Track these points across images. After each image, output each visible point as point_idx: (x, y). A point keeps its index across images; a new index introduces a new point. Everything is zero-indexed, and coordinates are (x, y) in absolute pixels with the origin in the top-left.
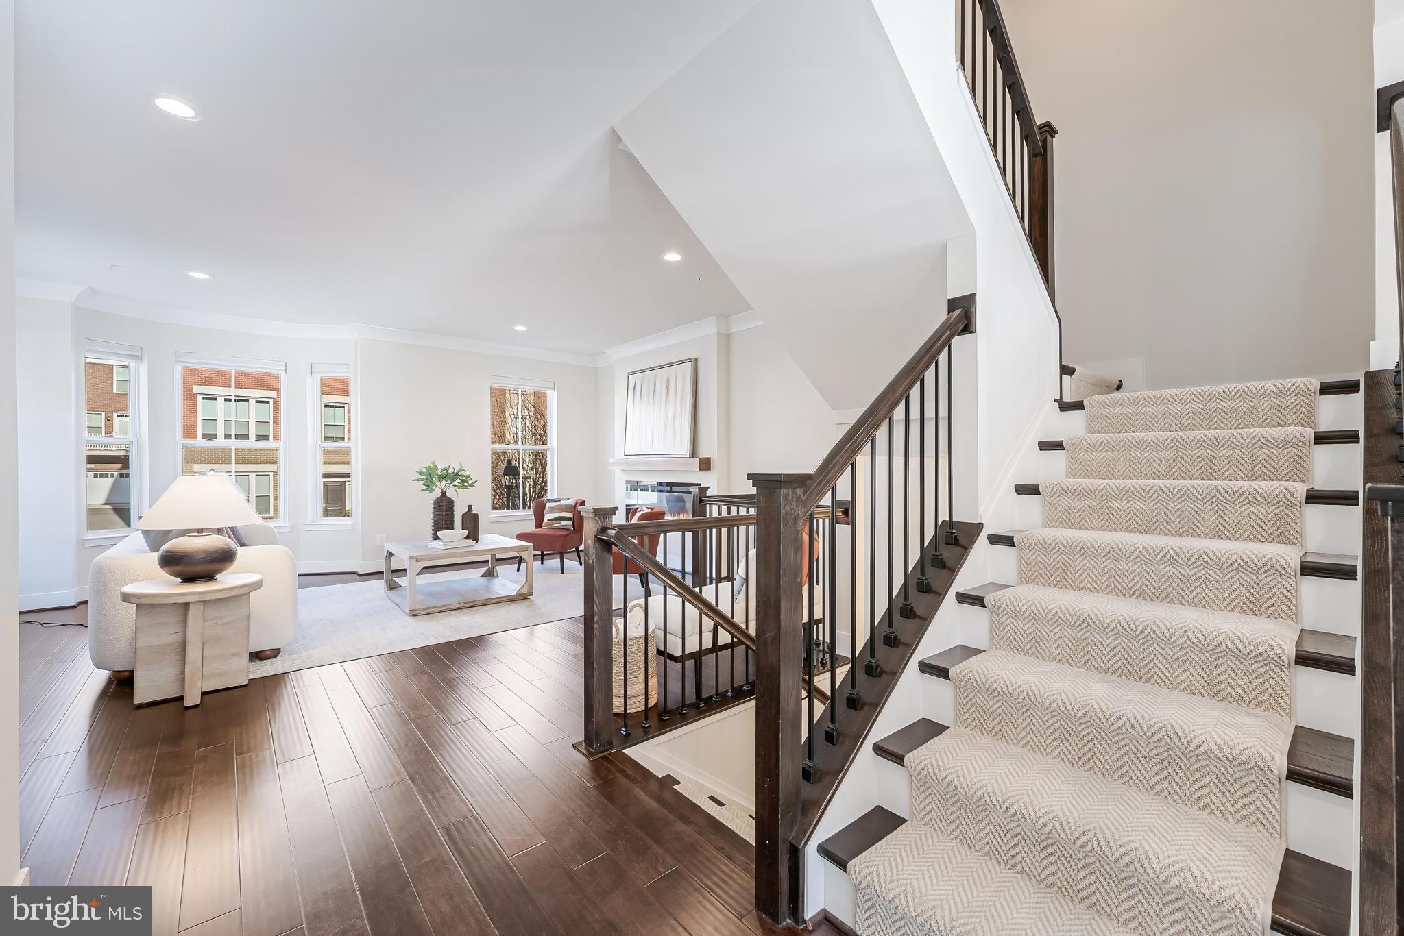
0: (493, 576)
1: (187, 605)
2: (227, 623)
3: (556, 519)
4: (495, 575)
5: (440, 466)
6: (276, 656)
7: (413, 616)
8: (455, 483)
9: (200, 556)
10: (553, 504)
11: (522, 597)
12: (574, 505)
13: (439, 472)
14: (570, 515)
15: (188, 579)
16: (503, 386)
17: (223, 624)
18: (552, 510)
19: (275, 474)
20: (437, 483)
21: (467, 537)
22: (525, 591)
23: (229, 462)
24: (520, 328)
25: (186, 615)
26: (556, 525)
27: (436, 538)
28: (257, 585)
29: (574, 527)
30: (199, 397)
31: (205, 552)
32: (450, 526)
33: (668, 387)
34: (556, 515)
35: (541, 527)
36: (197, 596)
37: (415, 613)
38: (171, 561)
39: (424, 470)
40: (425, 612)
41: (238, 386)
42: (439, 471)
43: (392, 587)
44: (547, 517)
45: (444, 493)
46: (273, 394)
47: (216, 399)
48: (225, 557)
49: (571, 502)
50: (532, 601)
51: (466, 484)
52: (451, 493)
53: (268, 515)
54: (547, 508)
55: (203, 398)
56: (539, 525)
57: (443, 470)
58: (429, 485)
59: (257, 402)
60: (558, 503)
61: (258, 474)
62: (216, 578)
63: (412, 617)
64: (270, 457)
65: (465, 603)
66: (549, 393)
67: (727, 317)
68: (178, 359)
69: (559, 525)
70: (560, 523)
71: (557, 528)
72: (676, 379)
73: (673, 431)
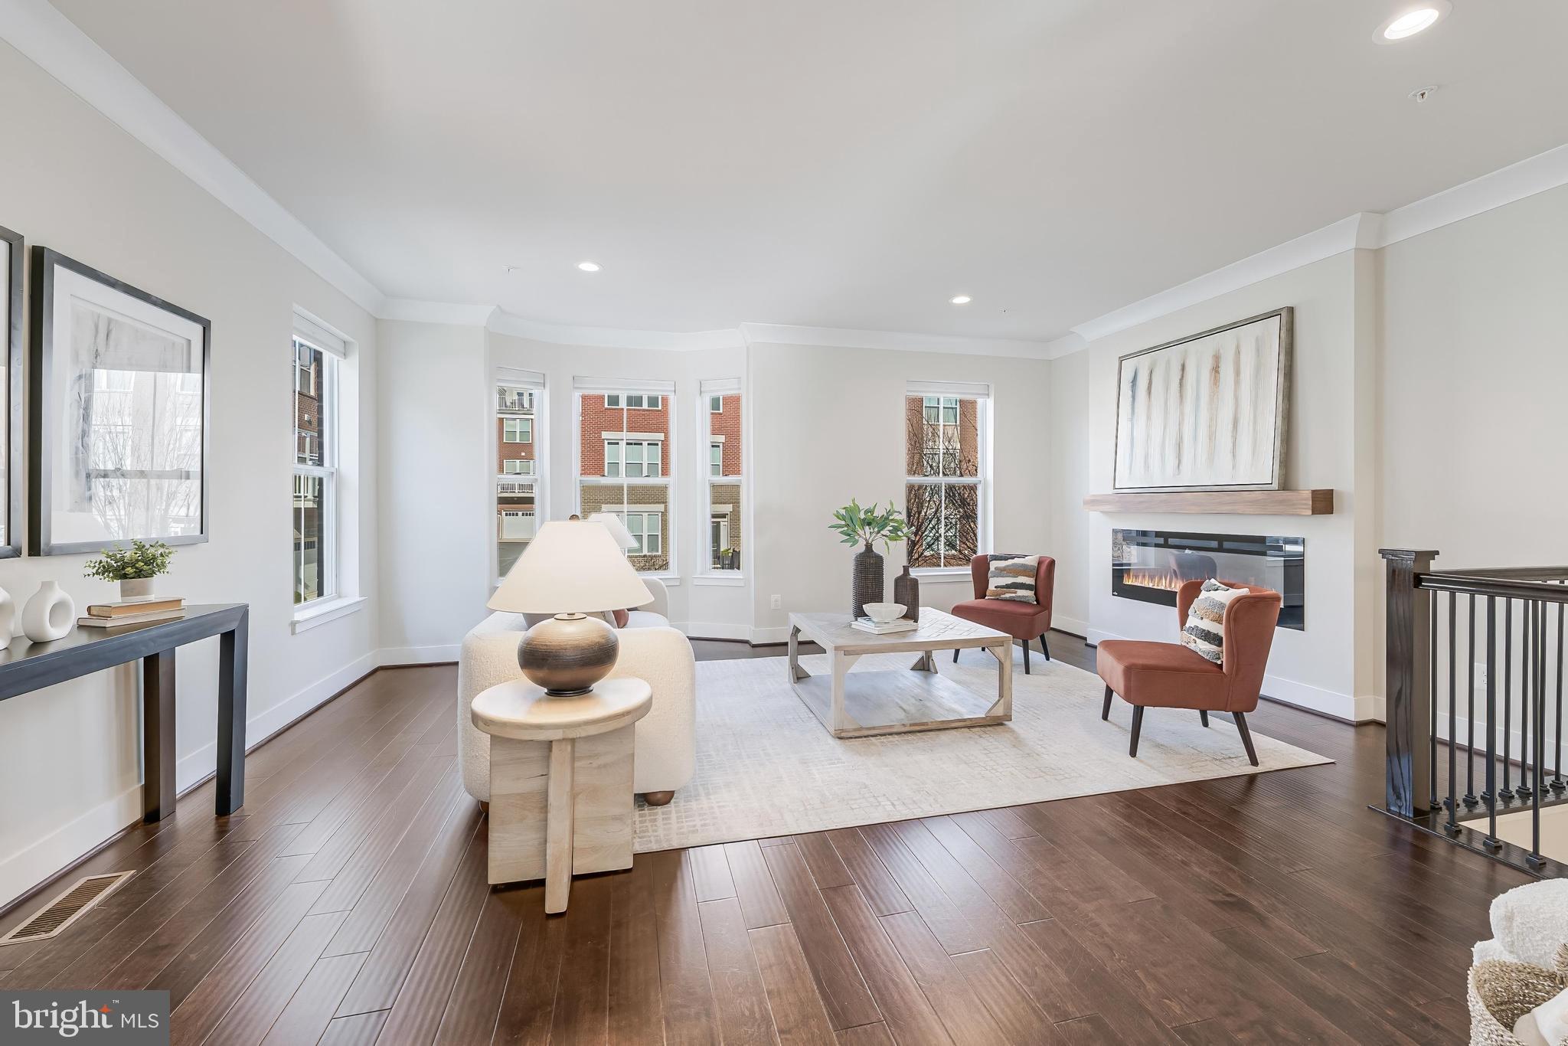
0: (929, 670)
1: (551, 742)
2: (605, 766)
3: (1008, 586)
4: (932, 670)
5: (864, 506)
6: (668, 802)
7: (840, 738)
8: (885, 532)
9: (570, 655)
10: (1002, 564)
11: (995, 723)
12: (1036, 565)
13: (862, 516)
14: (1030, 581)
15: (558, 692)
16: (920, 395)
17: (599, 767)
18: (1001, 572)
19: (664, 514)
20: (861, 532)
21: (905, 617)
22: (999, 711)
23: (622, 503)
24: (961, 300)
25: (547, 759)
26: (1008, 596)
27: (860, 613)
28: (644, 709)
29: (1037, 600)
30: (606, 442)
31: (576, 647)
32: (878, 598)
33: (1216, 370)
34: (1009, 580)
35: (983, 596)
36: (561, 731)
37: (843, 735)
38: (534, 658)
39: (843, 512)
40: (856, 734)
41: (631, 429)
42: (862, 513)
43: (800, 676)
44: (994, 583)
45: (869, 547)
46: (661, 436)
47: (618, 444)
48: (602, 656)
49: (1031, 561)
50: (1012, 731)
51: (900, 533)
52: (878, 548)
53: (657, 554)
54: (992, 568)
55: (609, 443)
56: (981, 593)
57: (866, 512)
58: (850, 536)
59: (649, 444)
60: (1010, 562)
61: (651, 514)
62: (591, 688)
63: (839, 742)
64: (657, 495)
65: (911, 725)
66: (980, 401)
67: (1383, 212)
68: (575, 386)
69: (1014, 595)
70: (1015, 593)
71: (1012, 601)
72: (1238, 352)
73: (1231, 445)
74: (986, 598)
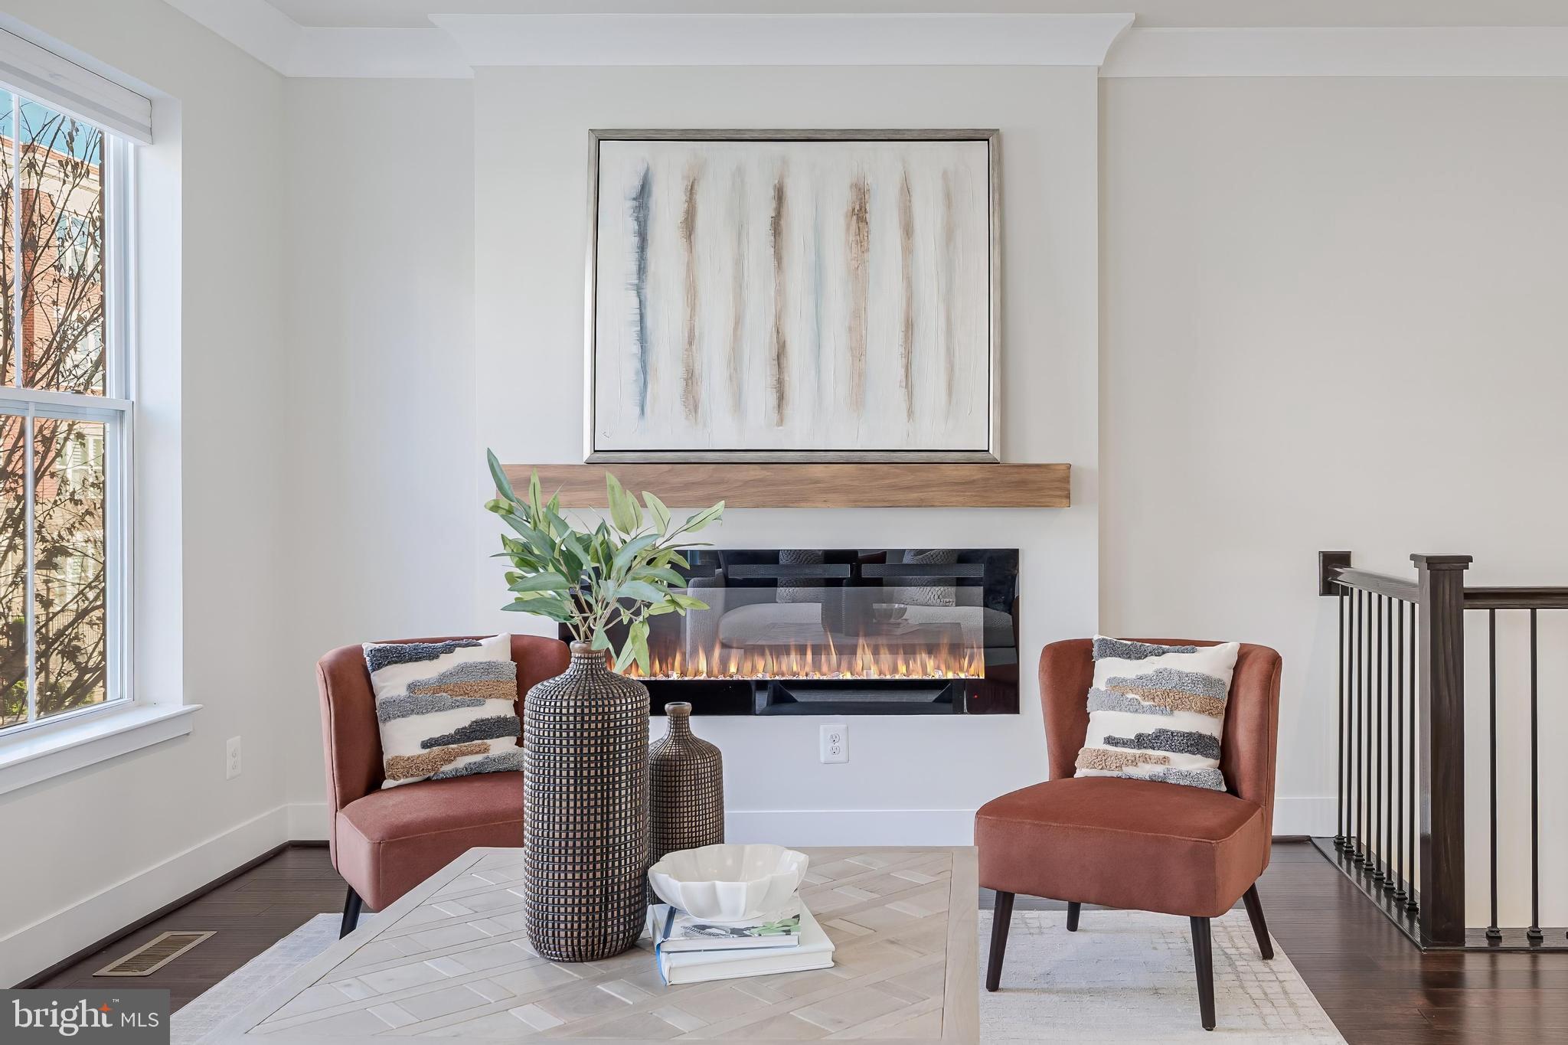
3: (453, 737)
10: (414, 672)
18: (420, 700)
26: (461, 763)
34: (454, 719)
44: (403, 735)
60: (440, 663)
69: (478, 758)
70: (486, 750)
71: (475, 775)
72: (906, 190)
73: (902, 372)
74: (387, 784)
